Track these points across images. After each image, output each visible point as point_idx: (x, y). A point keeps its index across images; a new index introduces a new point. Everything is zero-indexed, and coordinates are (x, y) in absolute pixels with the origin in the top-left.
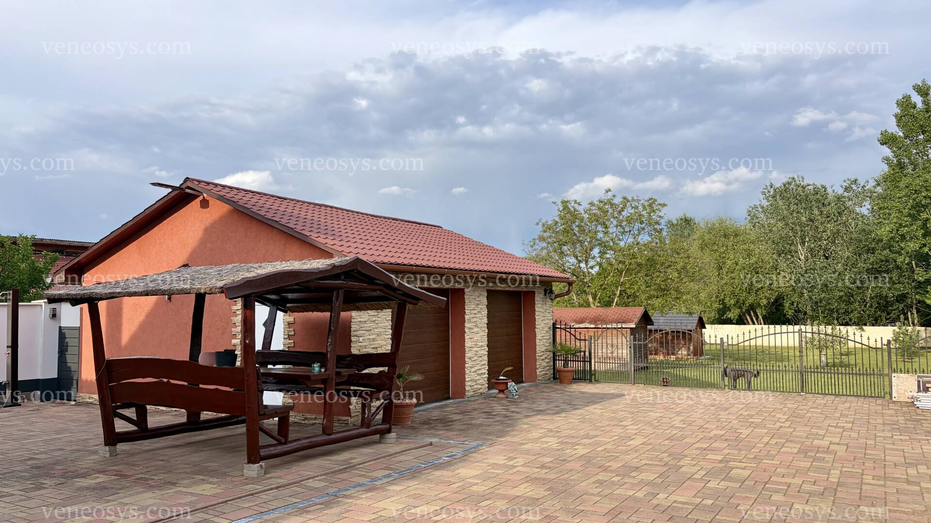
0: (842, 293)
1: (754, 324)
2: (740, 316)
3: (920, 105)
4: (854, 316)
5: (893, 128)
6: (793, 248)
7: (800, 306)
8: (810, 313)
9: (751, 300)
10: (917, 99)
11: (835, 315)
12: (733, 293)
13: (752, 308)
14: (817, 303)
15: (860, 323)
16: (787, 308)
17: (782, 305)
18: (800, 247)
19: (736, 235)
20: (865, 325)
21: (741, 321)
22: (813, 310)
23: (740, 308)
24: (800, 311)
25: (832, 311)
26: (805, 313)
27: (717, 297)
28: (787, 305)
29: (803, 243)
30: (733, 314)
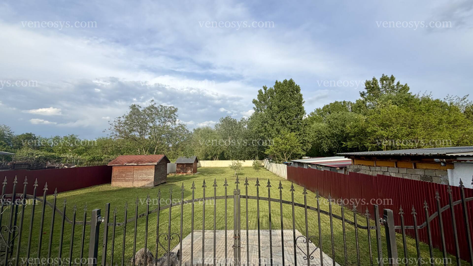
0: (240, 151)
1: (216, 160)
2: (212, 158)
3: (264, 93)
4: (243, 157)
5: (256, 99)
6: (227, 137)
7: (229, 154)
8: (231, 156)
9: (215, 152)
10: (263, 91)
11: (238, 157)
12: (210, 151)
13: (215, 155)
14: (233, 154)
15: (244, 160)
16: (225, 155)
17: (224, 154)
18: (229, 137)
19: (212, 132)
20: (245, 160)
21: (212, 159)
22: (232, 156)
23: (212, 155)
24: (228, 156)
25: (237, 156)
26: (230, 157)
27: (205, 151)
28: (225, 154)
29: (230, 135)
30: (210, 157)
